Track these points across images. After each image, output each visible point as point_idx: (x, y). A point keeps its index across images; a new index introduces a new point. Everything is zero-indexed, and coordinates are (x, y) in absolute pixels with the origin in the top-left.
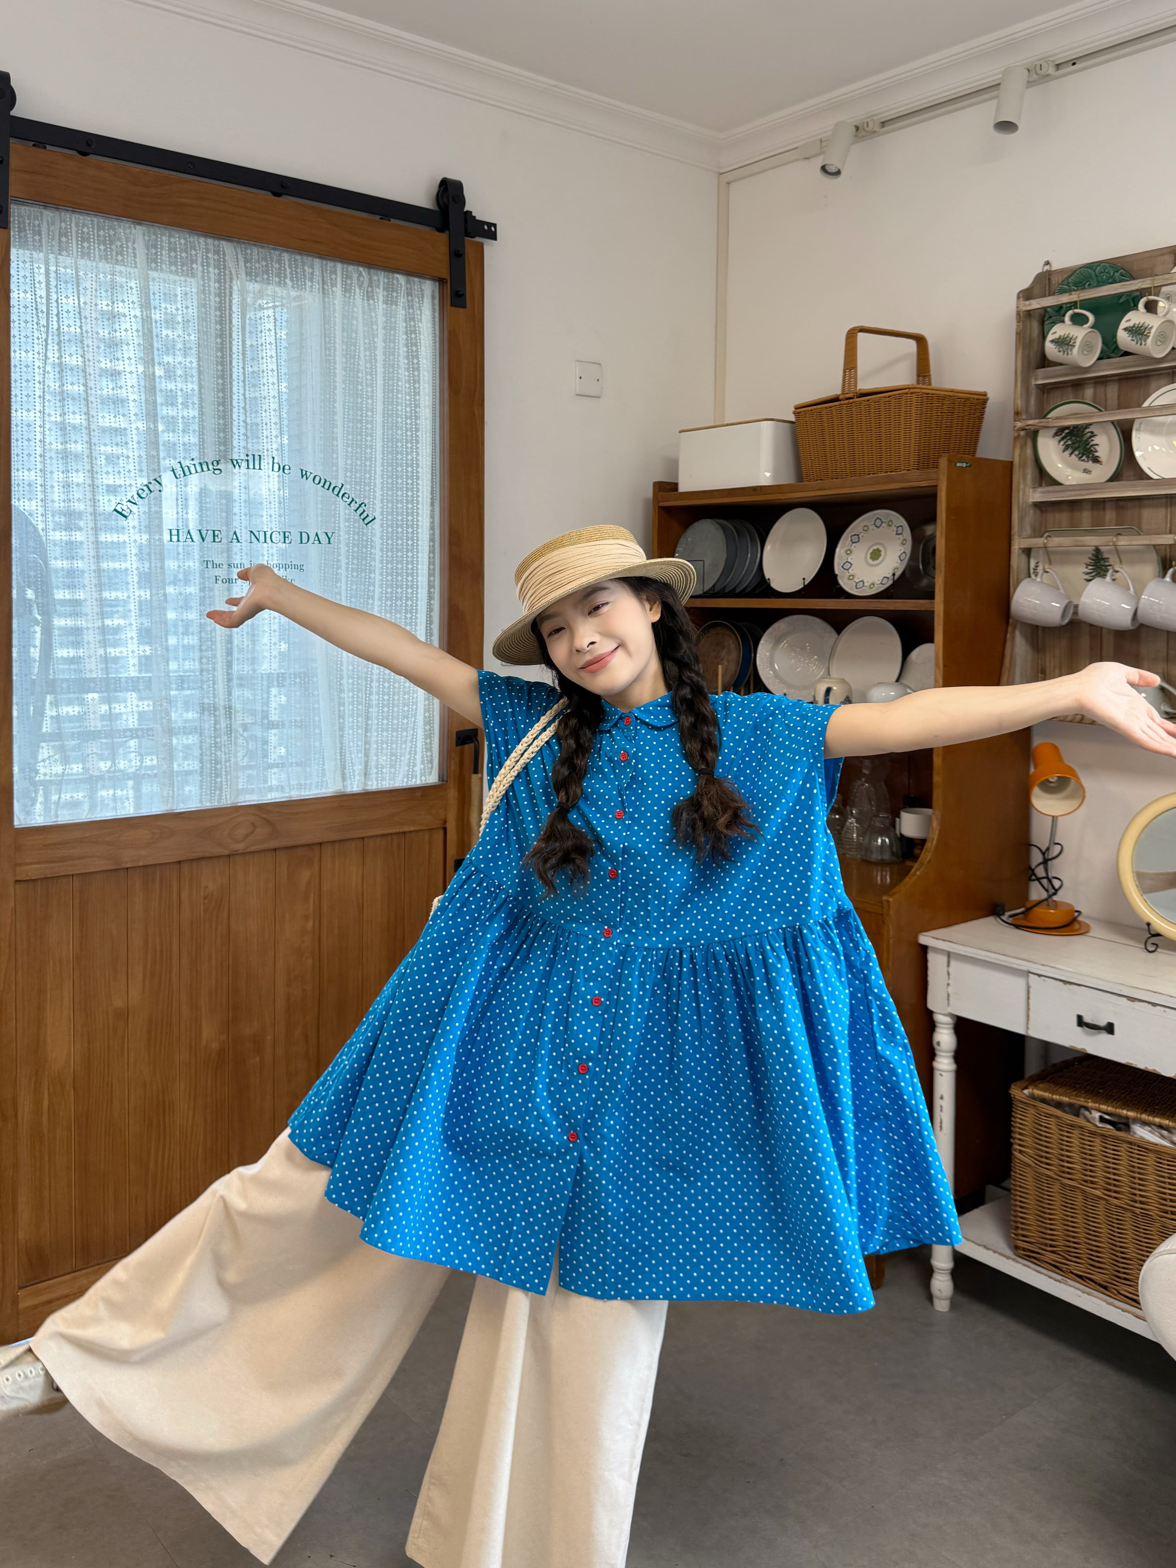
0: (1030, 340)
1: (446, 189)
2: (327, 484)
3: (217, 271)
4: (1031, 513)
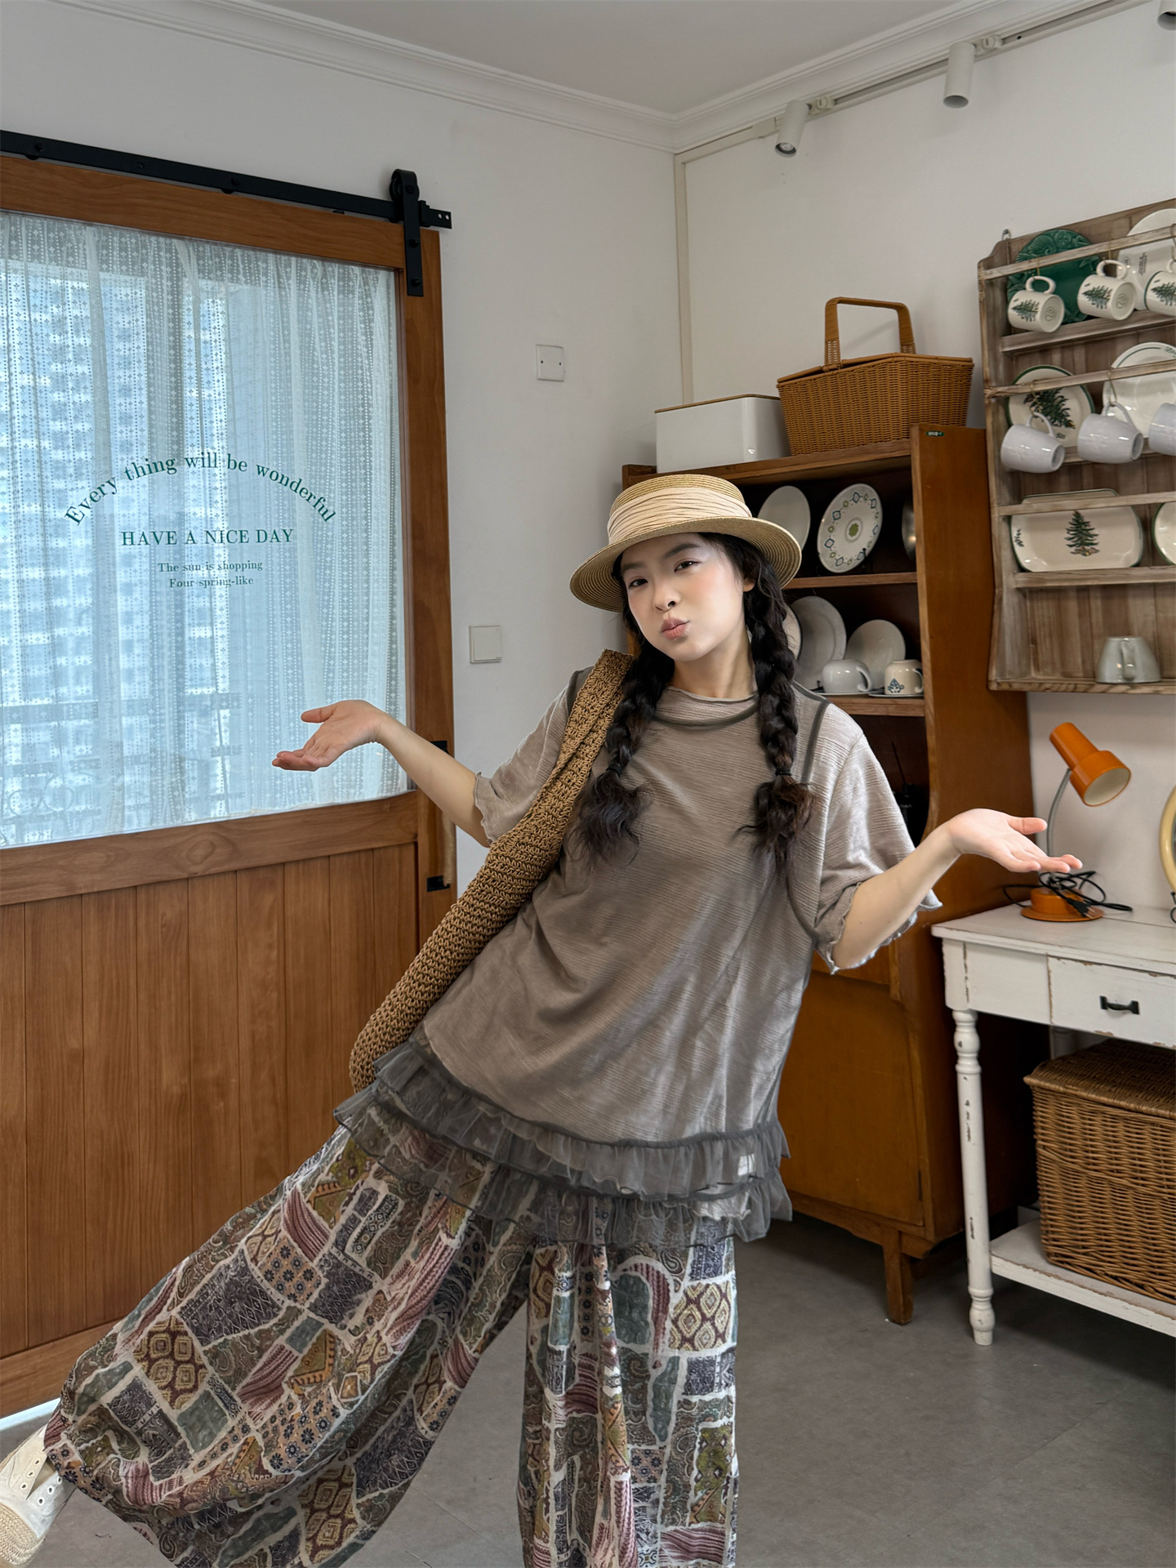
0: (994, 308)
3: (169, 269)
4: (1008, 480)
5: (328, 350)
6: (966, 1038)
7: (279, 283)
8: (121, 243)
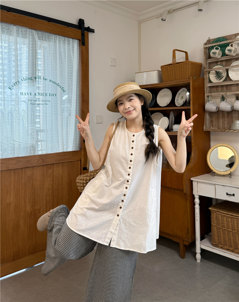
0: (207, 53)
1: (80, 21)
2: (55, 83)
3: (32, 36)
4: (208, 88)
5: (65, 56)
6: (197, 201)
7: (55, 41)
8: (21, 30)
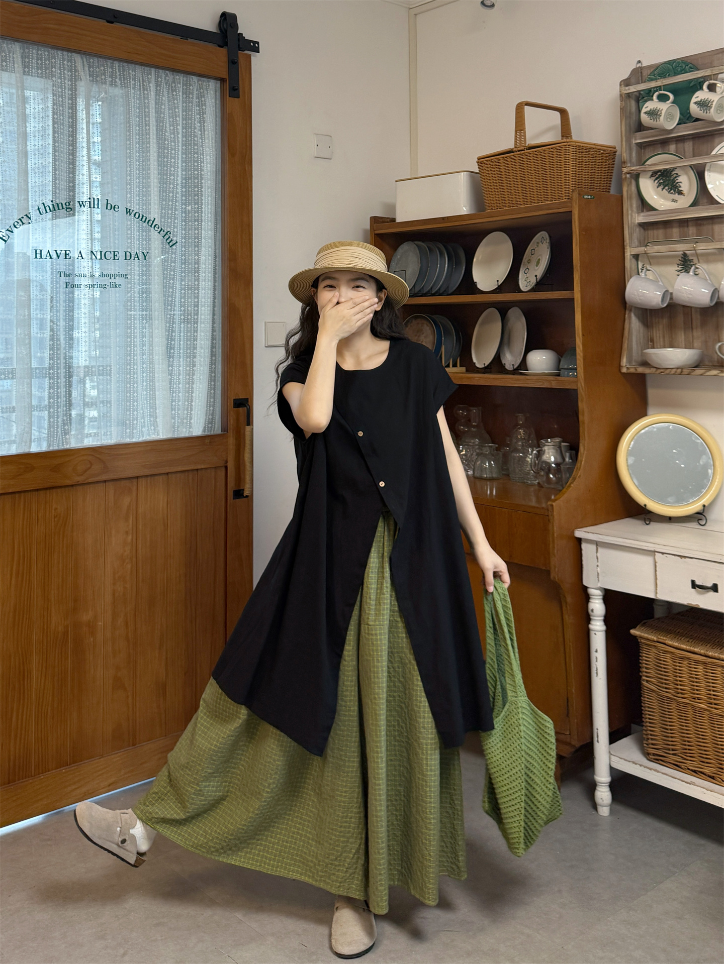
0: (630, 113)
1: (225, 19)
2: (144, 218)
3: (69, 73)
4: (637, 229)
5: (174, 132)
6: (597, 607)
7: (143, 85)
8: (38, 54)
